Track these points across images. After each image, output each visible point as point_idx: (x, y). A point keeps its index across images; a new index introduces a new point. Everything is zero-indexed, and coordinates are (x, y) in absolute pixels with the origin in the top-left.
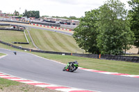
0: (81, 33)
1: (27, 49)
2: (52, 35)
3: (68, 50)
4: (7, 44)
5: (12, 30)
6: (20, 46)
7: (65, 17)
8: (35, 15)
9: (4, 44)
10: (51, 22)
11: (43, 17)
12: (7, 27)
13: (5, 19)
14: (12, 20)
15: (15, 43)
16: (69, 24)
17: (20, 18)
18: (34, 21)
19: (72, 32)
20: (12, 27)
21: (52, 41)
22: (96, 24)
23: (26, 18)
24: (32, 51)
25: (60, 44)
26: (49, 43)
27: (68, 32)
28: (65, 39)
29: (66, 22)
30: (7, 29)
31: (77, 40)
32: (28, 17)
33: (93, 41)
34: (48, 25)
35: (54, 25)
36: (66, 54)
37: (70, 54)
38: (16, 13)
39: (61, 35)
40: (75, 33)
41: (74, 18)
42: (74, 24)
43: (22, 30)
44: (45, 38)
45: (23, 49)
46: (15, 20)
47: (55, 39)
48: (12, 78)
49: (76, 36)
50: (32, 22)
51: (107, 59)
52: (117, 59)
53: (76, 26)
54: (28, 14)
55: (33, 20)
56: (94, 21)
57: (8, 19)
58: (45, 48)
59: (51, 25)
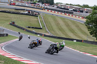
0: (93, 21)
1: (40, 34)
2: (64, 21)
3: (79, 37)
5: (26, 14)
6: (34, 31)
7: (79, 5)
8: (50, 1)
9: (19, 27)
10: (64, 9)
11: (57, 4)
12: (22, 12)
13: (20, 4)
14: (27, 5)
15: (29, 27)
16: (82, 12)
17: (35, 3)
18: (48, 7)
19: (85, 20)
20: (27, 12)
21: (64, 27)
23: (41, 5)
24: (45, 36)
26: (61, 29)
28: (77, 26)
29: (80, 9)
30: (22, 14)
31: (89, 28)
32: (43, 3)
34: (62, 12)
35: (67, 12)
36: (77, 40)
37: (81, 41)
39: (74, 22)
40: (87, 21)
41: (87, 6)
42: (87, 12)
43: (36, 16)
44: (58, 24)
45: (36, 34)
46: (30, 5)
47: (68, 26)
49: (87, 23)
50: (47, 8)
53: (89, 14)
57: (24, 4)
58: (57, 34)
59: (64, 12)
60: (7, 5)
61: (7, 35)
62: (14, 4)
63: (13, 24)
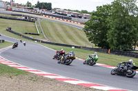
0: (91, 27)
1: (37, 40)
2: (62, 27)
4: (18, 34)
5: (23, 20)
6: (31, 37)
7: (77, 11)
8: (47, 6)
9: (15, 33)
10: (62, 15)
11: (55, 9)
12: (19, 18)
13: (17, 9)
14: (24, 10)
15: (26, 33)
16: (80, 17)
17: (32, 9)
18: (46, 13)
19: (83, 26)
20: (24, 18)
21: (62, 33)
22: (107, 19)
23: (38, 10)
24: (42, 42)
25: (70, 37)
26: (59, 36)
27: (79, 25)
28: (76, 32)
29: (78, 15)
30: (19, 20)
31: (87, 34)
32: (40, 9)
33: (103, 36)
34: (60, 17)
35: (65, 18)
36: (76, 47)
37: (79, 47)
38: (29, 4)
39: (72, 28)
40: (85, 27)
41: (86, 12)
42: (85, 18)
43: (33, 21)
44: (55, 30)
45: (33, 40)
46: (27, 11)
47: (66, 31)
48: (22, 67)
49: (86, 30)
50: (44, 14)
51: (116, 54)
52: (126, 55)
53: (87, 20)
54: (40, 6)
55: (45, 11)
56: (105, 16)
57: (20, 10)
58: (55, 40)
59: (62, 18)
60: (3, 11)
61: (3, 41)
62: (11, 10)
63: (9, 30)
